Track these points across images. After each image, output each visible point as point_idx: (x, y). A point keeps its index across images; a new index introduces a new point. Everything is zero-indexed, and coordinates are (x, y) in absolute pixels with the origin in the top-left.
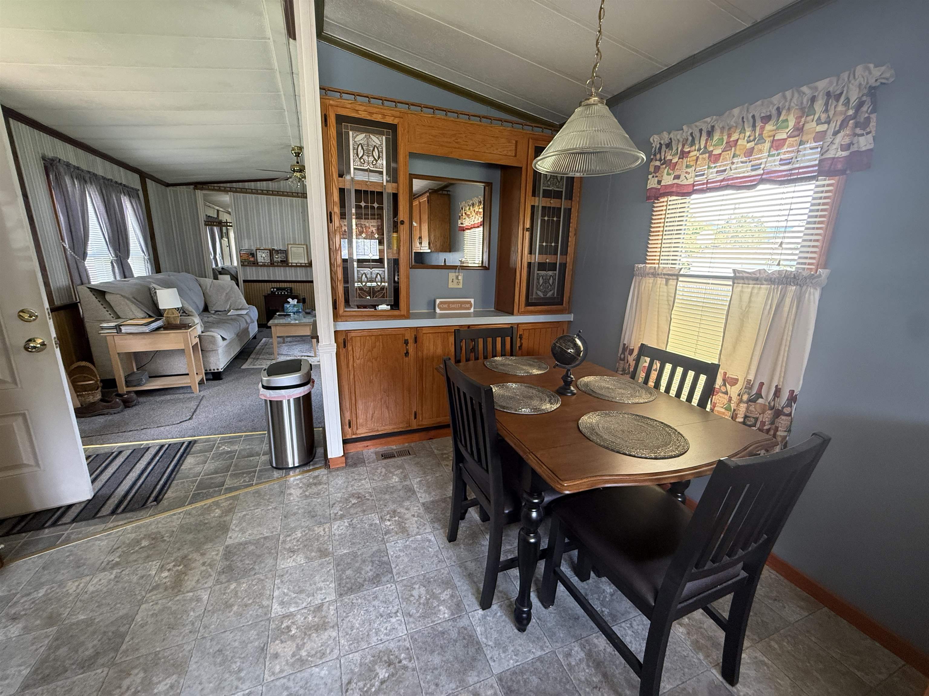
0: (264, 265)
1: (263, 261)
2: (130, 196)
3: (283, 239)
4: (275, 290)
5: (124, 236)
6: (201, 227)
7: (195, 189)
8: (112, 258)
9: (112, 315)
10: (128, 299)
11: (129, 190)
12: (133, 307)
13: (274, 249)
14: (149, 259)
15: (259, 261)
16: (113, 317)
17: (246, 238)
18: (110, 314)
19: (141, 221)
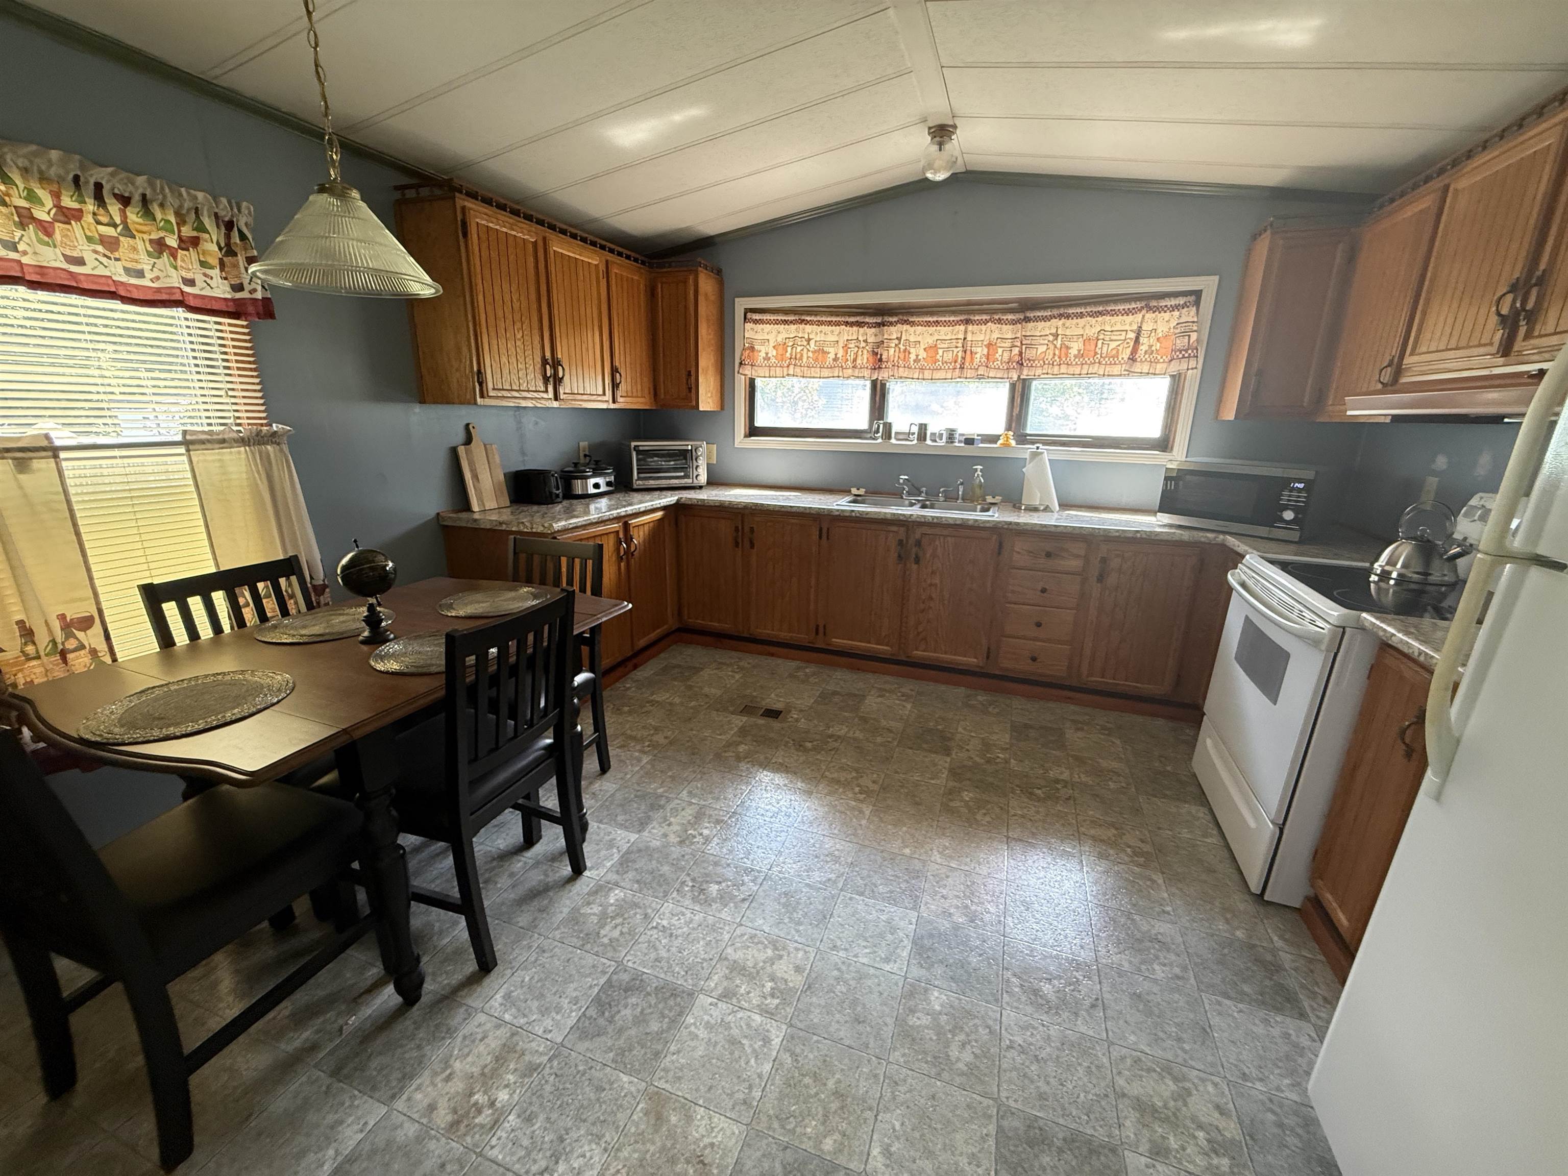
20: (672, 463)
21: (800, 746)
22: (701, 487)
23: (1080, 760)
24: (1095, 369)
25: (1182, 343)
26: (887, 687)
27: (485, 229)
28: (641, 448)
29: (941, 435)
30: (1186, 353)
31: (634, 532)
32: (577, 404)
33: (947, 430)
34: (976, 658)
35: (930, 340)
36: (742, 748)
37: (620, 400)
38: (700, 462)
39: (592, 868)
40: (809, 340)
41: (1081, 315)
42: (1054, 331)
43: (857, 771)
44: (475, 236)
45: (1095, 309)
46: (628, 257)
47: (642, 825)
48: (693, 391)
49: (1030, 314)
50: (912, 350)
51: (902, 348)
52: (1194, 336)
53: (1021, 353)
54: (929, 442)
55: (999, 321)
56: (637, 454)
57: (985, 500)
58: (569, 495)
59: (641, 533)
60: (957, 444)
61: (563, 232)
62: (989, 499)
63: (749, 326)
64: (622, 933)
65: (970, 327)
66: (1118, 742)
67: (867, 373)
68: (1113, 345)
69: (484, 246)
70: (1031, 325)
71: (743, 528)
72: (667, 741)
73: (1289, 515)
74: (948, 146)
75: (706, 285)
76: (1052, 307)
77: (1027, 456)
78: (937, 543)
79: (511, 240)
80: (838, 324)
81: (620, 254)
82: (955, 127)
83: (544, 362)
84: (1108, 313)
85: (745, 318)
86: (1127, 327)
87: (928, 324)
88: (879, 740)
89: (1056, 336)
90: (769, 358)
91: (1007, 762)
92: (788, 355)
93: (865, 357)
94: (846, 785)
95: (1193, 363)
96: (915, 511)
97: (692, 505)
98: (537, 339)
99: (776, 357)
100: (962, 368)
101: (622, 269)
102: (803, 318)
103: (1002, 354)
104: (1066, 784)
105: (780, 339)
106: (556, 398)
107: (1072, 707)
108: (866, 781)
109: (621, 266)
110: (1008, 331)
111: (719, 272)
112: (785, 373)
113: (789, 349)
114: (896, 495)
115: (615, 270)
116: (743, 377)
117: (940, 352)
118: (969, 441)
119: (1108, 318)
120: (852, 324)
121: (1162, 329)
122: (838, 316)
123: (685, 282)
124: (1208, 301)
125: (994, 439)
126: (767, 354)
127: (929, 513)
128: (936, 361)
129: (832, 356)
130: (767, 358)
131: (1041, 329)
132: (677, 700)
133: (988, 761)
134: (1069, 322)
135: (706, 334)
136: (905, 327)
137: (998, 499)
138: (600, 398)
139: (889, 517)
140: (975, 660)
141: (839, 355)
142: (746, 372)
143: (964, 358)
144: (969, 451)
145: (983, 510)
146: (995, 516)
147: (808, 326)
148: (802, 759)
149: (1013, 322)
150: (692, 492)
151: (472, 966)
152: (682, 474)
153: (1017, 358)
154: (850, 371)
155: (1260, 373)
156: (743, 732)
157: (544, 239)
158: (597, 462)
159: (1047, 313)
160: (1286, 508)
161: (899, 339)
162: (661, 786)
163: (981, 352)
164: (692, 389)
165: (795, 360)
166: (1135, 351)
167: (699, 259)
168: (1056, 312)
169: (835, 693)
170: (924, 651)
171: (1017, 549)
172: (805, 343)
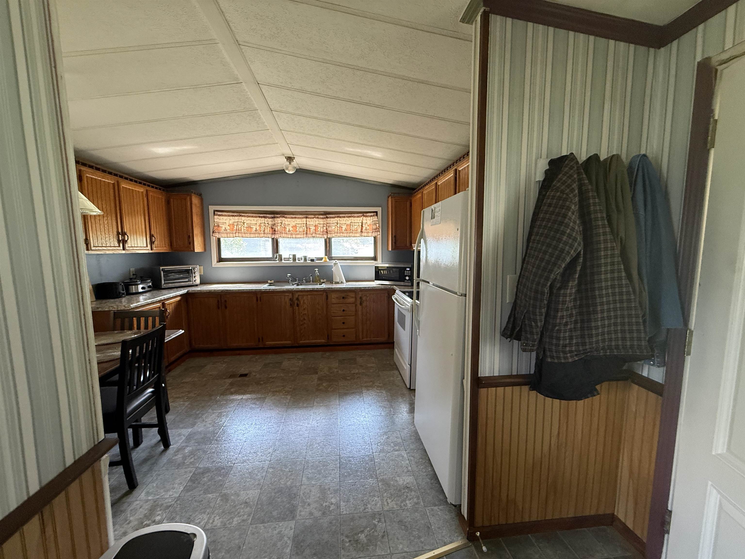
20: (182, 275)
21: (258, 383)
22: (197, 285)
23: (361, 366)
24: (351, 234)
25: (374, 227)
26: (291, 357)
27: (90, 179)
28: (166, 270)
29: (301, 259)
30: (376, 230)
31: (167, 307)
32: (134, 252)
33: (304, 256)
34: (324, 339)
35: (294, 224)
36: (232, 390)
37: (154, 248)
38: (196, 274)
39: (173, 445)
40: (244, 223)
41: (344, 217)
42: (336, 222)
43: (283, 386)
44: (86, 183)
45: (348, 215)
46: (156, 188)
47: (193, 425)
48: (191, 244)
49: (328, 216)
50: (287, 227)
51: (283, 226)
52: (378, 225)
53: (327, 229)
54: (297, 261)
55: (318, 218)
56: (163, 273)
57: (320, 281)
58: (129, 293)
59: (171, 307)
60: (308, 261)
61: (126, 179)
62: (322, 281)
63: (216, 217)
64: (195, 459)
65: (308, 219)
66: (373, 358)
67: (270, 236)
68: (355, 227)
69: (90, 186)
70: (329, 219)
71: (221, 301)
72: (195, 395)
73: (407, 278)
74: (292, 163)
75: (195, 200)
76: (335, 214)
77: (333, 264)
78: (304, 298)
79: (102, 183)
80: (256, 217)
81: (153, 187)
82: (294, 158)
83: (118, 234)
84: (352, 217)
85: (214, 214)
86: (358, 221)
87: (292, 218)
88: (290, 375)
89: (337, 223)
90: (227, 230)
91: (338, 372)
92: (235, 229)
93: (268, 229)
94: (279, 392)
95: (378, 233)
96: (295, 287)
97: (195, 293)
98: (114, 223)
99: (230, 230)
100: (306, 234)
101: (154, 193)
102: (241, 214)
103: (320, 229)
104: (357, 374)
105: (231, 222)
106: (124, 249)
107: (359, 351)
108: (286, 389)
109: (153, 192)
110: (321, 221)
111: (200, 195)
112: (234, 236)
113: (235, 226)
114: (287, 282)
115: (150, 194)
116: (215, 238)
117: (298, 228)
118: (312, 260)
119: (352, 218)
120: (262, 217)
121: (369, 222)
122: (256, 214)
123: (185, 199)
124: (380, 214)
125: (321, 259)
126: (225, 228)
127: (300, 287)
128: (297, 231)
129: (254, 229)
130: (225, 230)
131: (333, 221)
132: (196, 379)
133: (331, 373)
134: (341, 219)
135: (196, 220)
136: (283, 219)
137: (325, 280)
138: (145, 248)
139: (285, 290)
140: (324, 341)
141: (258, 229)
142: (216, 236)
143: (307, 230)
144: (313, 264)
145: (320, 285)
146: (324, 286)
147: (243, 217)
148: (260, 388)
149: (323, 218)
150: (193, 287)
151: (127, 488)
152: (187, 280)
153: (326, 231)
154: (262, 235)
155: (395, 237)
156: (232, 384)
157: (118, 182)
158: (141, 277)
159: (333, 216)
160: (406, 276)
161: (282, 223)
162: (198, 410)
163: (313, 228)
164: (191, 243)
165: (238, 231)
166: (362, 229)
167: (192, 190)
168: (336, 216)
169: (269, 363)
170: (304, 340)
171: (333, 297)
172: (242, 224)
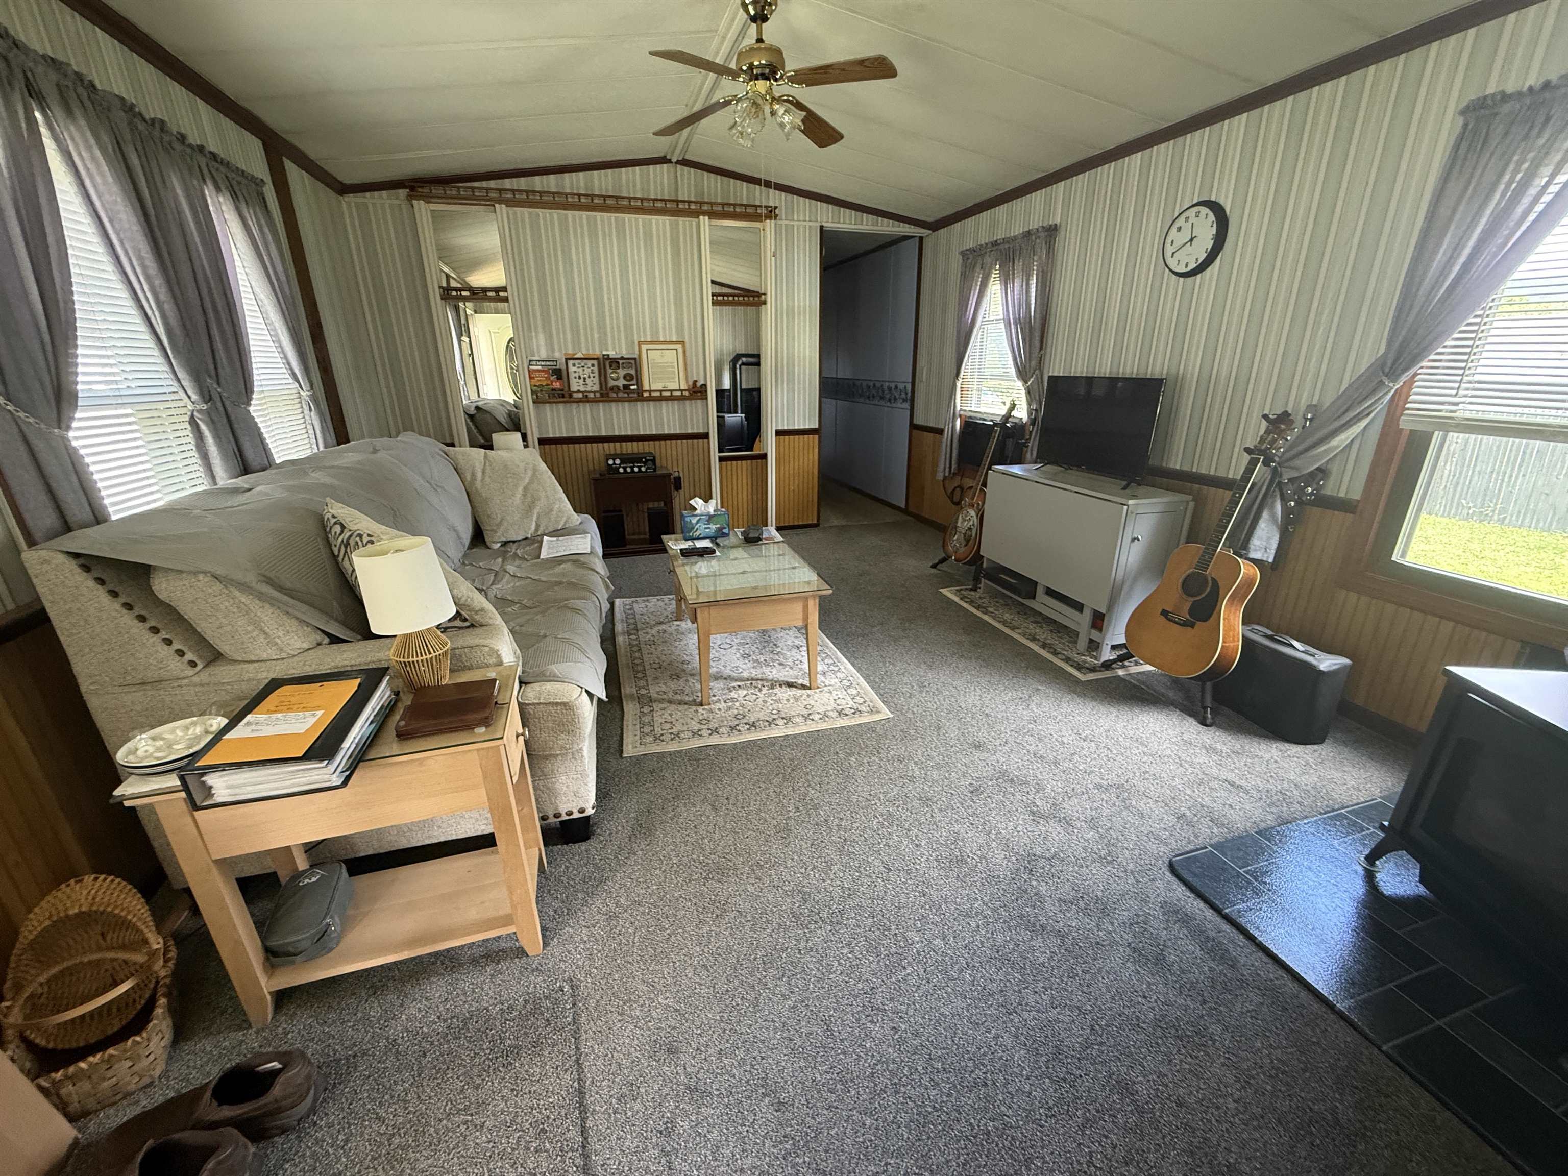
0: (585, 399)
1: (582, 389)
2: (235, 197)
3: (629, 328)
4: (618, 461)
5: (228, 328)
6: (433, 304)
7: (410, 198)
8: (190, 407)
9: (189, 656)
10: (244, 587)
11: (231, 175)
12: (268, 616)
13: (607, 358)
14: (314, 398)
15: (574, 388)
16: (193, 664)
17: (540, 330)
18: (180, 653)
19: (278, 279)
